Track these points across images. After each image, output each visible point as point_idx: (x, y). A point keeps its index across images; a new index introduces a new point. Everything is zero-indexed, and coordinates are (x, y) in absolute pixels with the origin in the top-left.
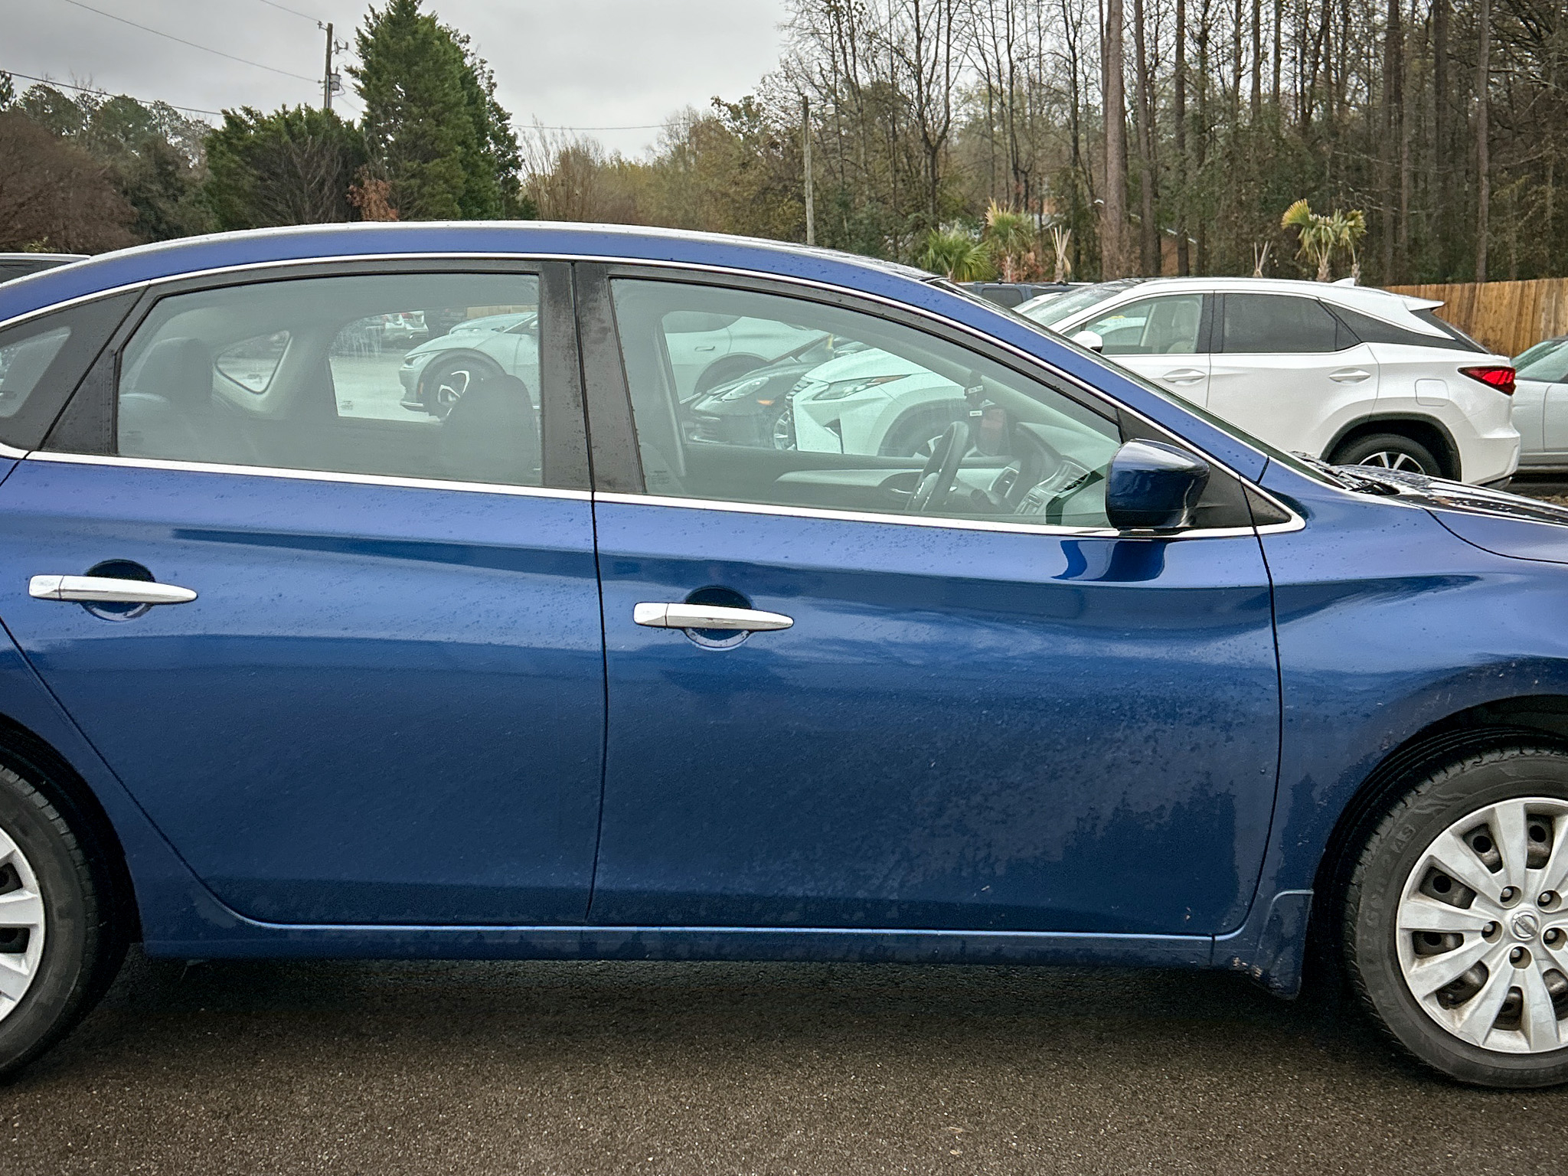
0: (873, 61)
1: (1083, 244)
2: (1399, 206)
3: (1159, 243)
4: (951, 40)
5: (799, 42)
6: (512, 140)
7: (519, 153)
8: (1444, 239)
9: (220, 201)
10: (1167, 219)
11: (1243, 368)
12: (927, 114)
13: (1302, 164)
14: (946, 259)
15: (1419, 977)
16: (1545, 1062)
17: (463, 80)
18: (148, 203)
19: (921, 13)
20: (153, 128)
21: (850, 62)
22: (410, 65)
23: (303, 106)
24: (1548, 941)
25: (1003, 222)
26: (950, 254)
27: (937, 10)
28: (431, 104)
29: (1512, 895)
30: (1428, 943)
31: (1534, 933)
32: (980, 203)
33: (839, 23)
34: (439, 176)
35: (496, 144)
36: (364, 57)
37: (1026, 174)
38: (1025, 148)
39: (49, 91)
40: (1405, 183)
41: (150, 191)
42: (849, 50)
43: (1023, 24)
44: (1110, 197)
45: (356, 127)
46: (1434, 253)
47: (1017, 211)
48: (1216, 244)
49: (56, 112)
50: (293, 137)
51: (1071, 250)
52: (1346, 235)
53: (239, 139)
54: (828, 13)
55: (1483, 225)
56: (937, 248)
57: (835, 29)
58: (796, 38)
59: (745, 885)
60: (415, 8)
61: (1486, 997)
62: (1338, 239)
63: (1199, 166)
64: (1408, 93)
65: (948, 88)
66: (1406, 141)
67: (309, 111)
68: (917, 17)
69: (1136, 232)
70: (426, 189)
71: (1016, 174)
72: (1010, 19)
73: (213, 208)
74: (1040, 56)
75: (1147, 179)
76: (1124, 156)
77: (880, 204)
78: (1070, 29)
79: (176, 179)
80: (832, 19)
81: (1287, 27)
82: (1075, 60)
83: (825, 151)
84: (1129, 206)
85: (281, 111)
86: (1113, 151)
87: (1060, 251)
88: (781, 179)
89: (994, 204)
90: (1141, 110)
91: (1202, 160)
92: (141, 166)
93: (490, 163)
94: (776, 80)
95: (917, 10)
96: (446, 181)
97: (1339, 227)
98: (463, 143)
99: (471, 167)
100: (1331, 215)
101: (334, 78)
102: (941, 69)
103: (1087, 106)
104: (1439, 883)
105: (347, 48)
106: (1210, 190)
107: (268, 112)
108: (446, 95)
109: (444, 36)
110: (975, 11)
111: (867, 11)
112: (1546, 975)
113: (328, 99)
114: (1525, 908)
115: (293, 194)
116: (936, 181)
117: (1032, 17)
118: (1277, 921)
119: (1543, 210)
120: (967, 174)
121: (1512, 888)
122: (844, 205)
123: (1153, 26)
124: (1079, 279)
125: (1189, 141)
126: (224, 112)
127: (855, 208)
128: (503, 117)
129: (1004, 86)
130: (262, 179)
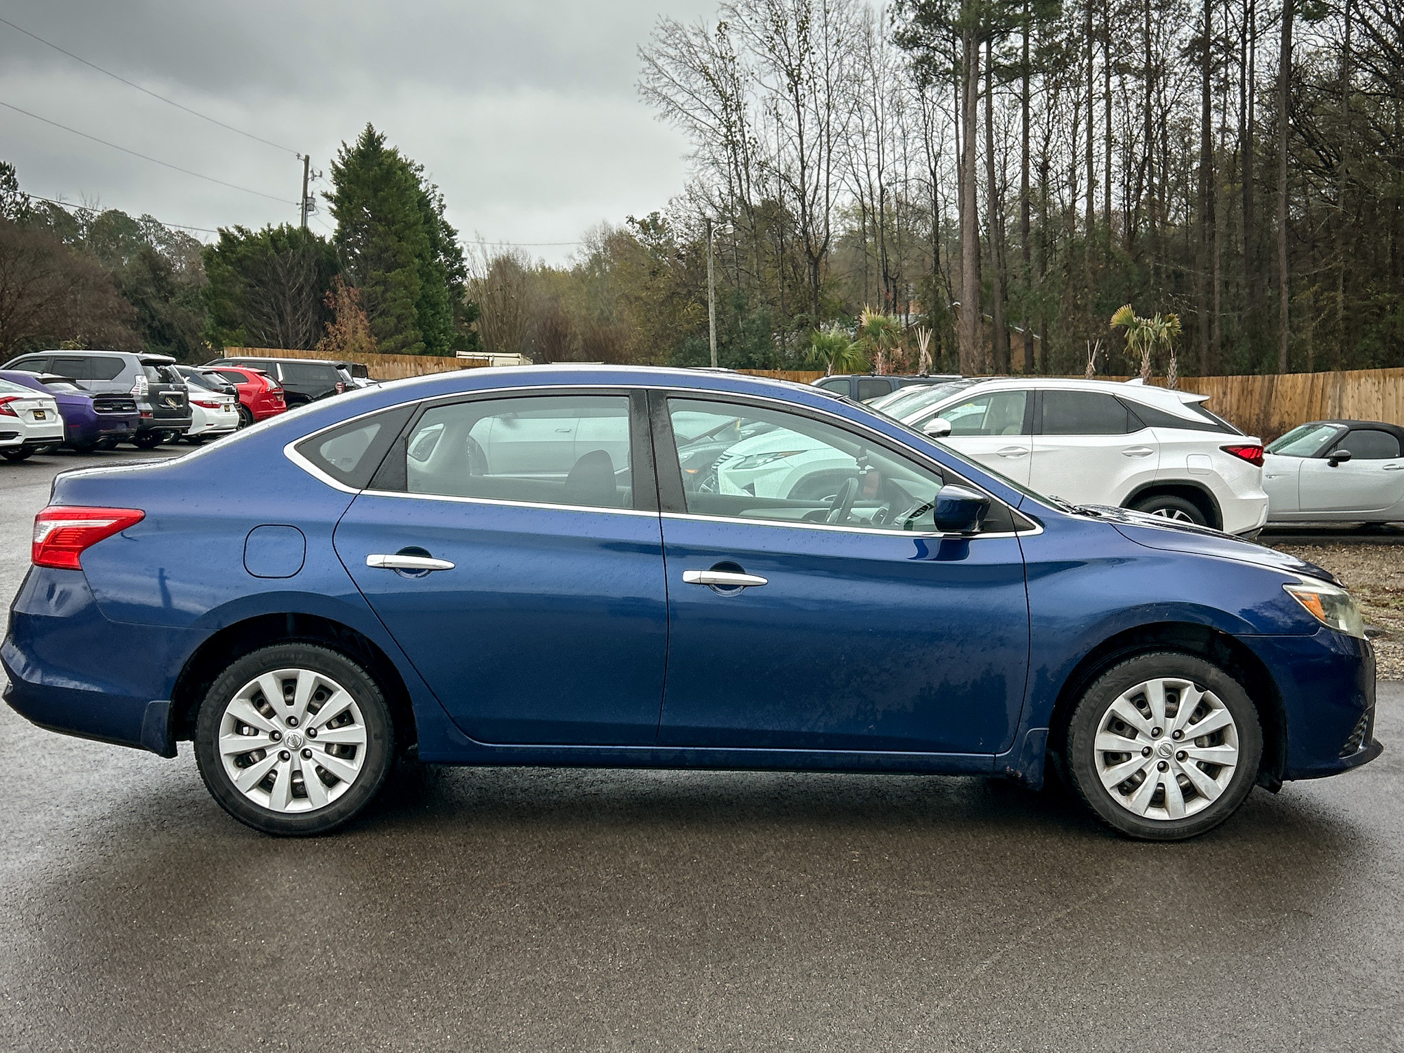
0: (764, 186)
1: (943, 340)
2: (1213, 310)
3: (1009, 339)
4: (831, 168)
5: (701, 170)
6: (458, 253)
7: (464, 263)
8: (1253, 336)
9: (215, 303)
10: (1014, 318)
11: (1059, 446)
12: (810, 229)
13: (1128, 274)
14: (827, 353)
15: (1108, 777)
16: (1177, 825)
17: (419, 203)
18: (143, 303)
19: (805, 146)
20: (141, 238)
21: (745, 185)
22: (376, 191)
23: (284, 225)
24: (1180, 759)
25: (874, 324)
26: (830, 350)
27: (818, 143)
28: (394, 223)
29: (1157, 733)
30: (1112, 758)
31: (1170, 753)
32: (854, 304)
33: (735, 154)
34: (400, 284)
35: (445, 256)
36: (338, 184)
37: (894, 280)
38: (893, 258)
39: (52, 206)
40: (1217, 288)
41: (145, 293)
42: (744, 177)
43: (891, 155)
44: (966, 301)
45: (327, 241)
46: (1243, 350)
47: (886, 315)
48: (1055, 341)
49: (58, 225)
50: (278, 250)
51: (933, 344)
52: (1164, 334)
53: (233, 252)
54: (726, 146)
55: (1284, 325)
56: (819, 344)
57: (732, 159)
58: (699, 167)
59: (740, 724)
60: (381, 143)
61: (1144, 788)
62: (1158, 338)
63: (1042, 275)
64: (1220, 212)
65: (828, 209)
66: (1217, 253)
67: (289, 227)
68: (802, 149)
69: (987, 331)
70: (388, 295)
71: (886, 280)
72: (880, 150)
73: (209, 310)
74: (906, 181)
75: (997, 286)
76: (978, 267)
77: (770, 307)
78: (932, 159)
79: (168, 283)
80: (729, 151)
81: (1115, 159)
82: (936, 185)
83: (723, 261)
84: (981, 309)
85: (266, 229)
86: (967, 263)
87: (923, 348)
88: (685, 285)
89: (868, 309)
90: (992, 227)
91: (1044, 269)
92: (138, 273)
93: (442, 273)
94: (682, 202)
95: (802, 143)
96: (406, 288)
97: (1159, 327)
98: (420, 256)
99: (426, 276)
100: (1152, 318)
101: (310, 201)
102: (822, 193)
103: (946, 220)
104: (1117, 725)
105: (321, 176)
106: (1050, 295)
107: (256, 229)
108: (406, 216)
109: (404, 167)
110: (851, 143)
111: (759, 144)
112: (1178, 777)
113: (304, 218)
114: (1166, 739)
115: (276, 298)
116: (817, 287)
117: (900, 150)
118: (1029, 745)
119: (1333, 313)
120: (844, 281)
121: (1158, 728)
122: (740, 307)
123: (1002, 157)
124: (940, 370)
125: (1034, 253)
126: (220, 230)
127: (749, 310)
128: (451, 233)
129: (875, 203)
130: (252, 286)
